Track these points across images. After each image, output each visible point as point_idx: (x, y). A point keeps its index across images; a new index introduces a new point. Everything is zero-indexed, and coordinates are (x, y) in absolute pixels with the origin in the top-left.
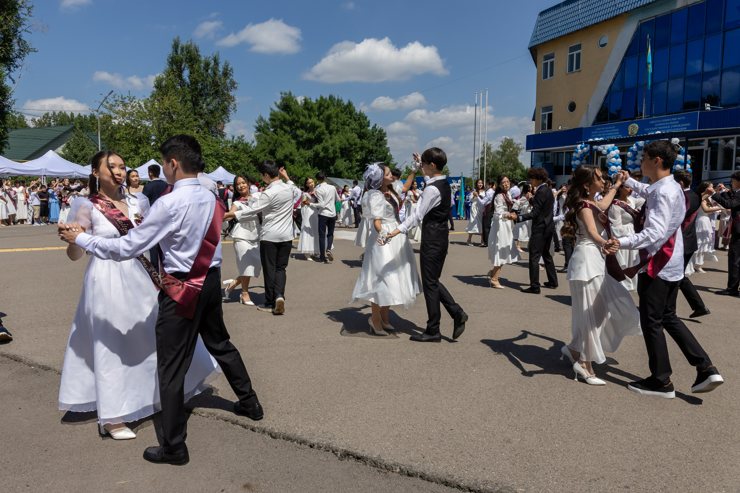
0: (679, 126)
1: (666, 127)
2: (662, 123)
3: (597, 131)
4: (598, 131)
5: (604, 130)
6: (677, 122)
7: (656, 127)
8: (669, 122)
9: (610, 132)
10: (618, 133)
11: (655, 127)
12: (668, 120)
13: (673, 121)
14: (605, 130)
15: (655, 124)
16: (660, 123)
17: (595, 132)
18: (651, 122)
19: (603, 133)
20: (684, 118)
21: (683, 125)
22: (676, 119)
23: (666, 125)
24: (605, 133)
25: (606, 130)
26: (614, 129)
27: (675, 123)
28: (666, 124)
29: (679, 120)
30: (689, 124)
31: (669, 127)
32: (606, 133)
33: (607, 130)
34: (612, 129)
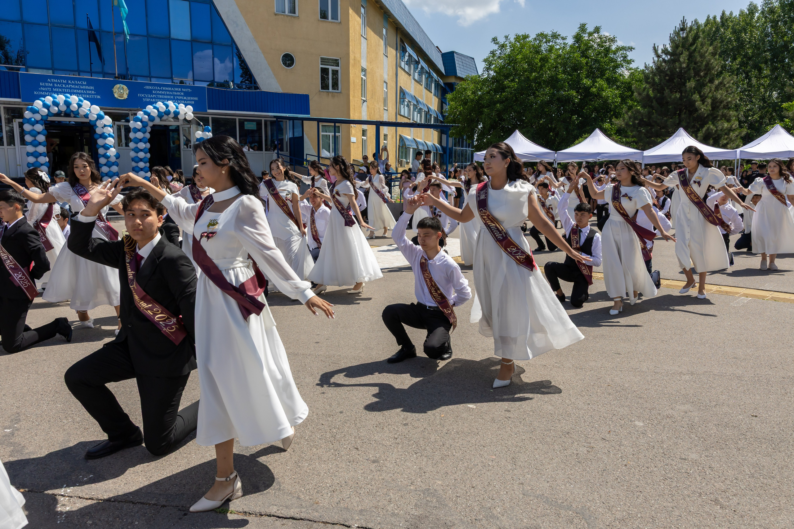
0: (185, 98)
1: (168, 97)
2: (163, 90)
3: (51, 83)
4: (54, 83)
5: (66, 84)
6: (182, 94)
7: (155, 94)
8: (172, 91)
9: (78, 89)
10: (93, 92)
11: (153, 94)
12: (170, 89)
13: (176, 91)
14: (68, 83)
15: (152, 90)
16: (160, 90)
17: (47, 84)
18: (147, 87)
19: (64, 88)
20: (190, 90)
21: (189, 98)
22: (180, 90)
23: (167, 95)
24: (67, 88)
25: (70, 84)
26: (84, 85)
27: (179, 94)
28: (168, 93)
29: (183, 92)
30: (197, 99)
31: (172, 97)
32: (71, 88)
33: (73, 84)
34: (82, 85)
